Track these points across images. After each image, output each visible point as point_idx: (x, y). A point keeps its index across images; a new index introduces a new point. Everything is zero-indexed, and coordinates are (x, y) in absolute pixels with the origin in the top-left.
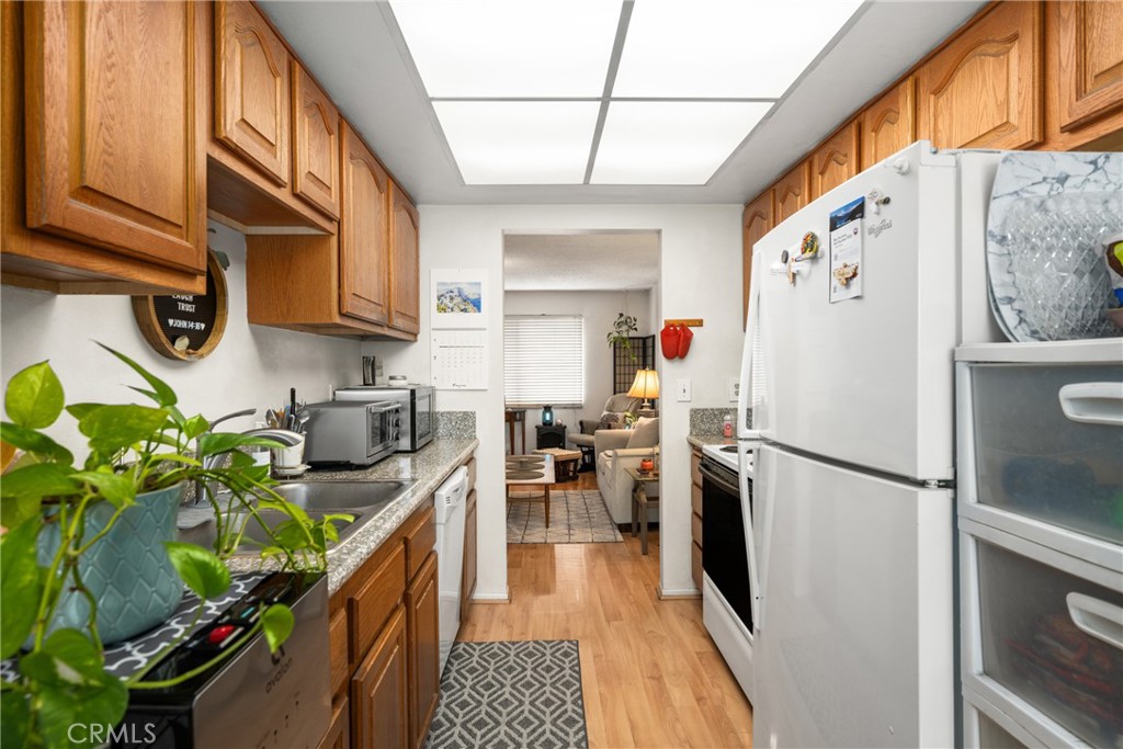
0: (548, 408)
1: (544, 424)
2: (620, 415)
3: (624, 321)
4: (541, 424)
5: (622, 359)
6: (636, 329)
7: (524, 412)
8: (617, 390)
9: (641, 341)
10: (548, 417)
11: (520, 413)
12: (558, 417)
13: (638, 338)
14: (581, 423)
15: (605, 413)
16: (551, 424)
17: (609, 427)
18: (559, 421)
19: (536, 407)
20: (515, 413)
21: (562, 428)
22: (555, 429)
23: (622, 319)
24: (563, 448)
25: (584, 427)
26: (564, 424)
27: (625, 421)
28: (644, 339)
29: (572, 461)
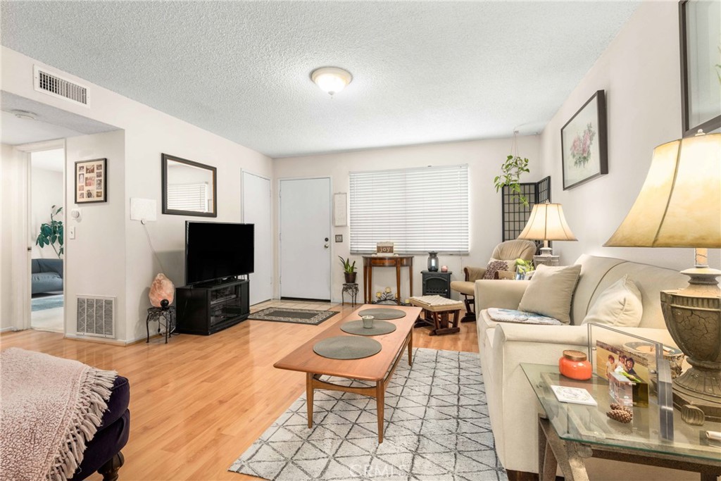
0: (433, 255)
1: (430, 270)
2: (510, 263)
3: (514, 163)
4: (426, 269)
5: (512, 206)
6: (528, 170)
7: (412, 258)
8: (506, 237)
9: (533, 187)
10: (433, 264)
11: (407, 258)
12: (444, 264)
13: (529, 184)
14: (466, 270)
15: (493, 260)
16: (436, 270)
17: (497, 277)
18: (445, 267)
19: (422, 254)
20: (402, 259)
21: (447, 275)
22: (441, 275)
23: (511, 161)
24: (448, 296)
25: (468, 275)
26: (449, 270)
27: (516, 270)
28: (537, 185)
29: (452, 312)
